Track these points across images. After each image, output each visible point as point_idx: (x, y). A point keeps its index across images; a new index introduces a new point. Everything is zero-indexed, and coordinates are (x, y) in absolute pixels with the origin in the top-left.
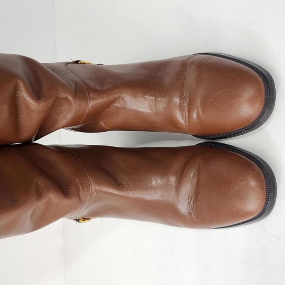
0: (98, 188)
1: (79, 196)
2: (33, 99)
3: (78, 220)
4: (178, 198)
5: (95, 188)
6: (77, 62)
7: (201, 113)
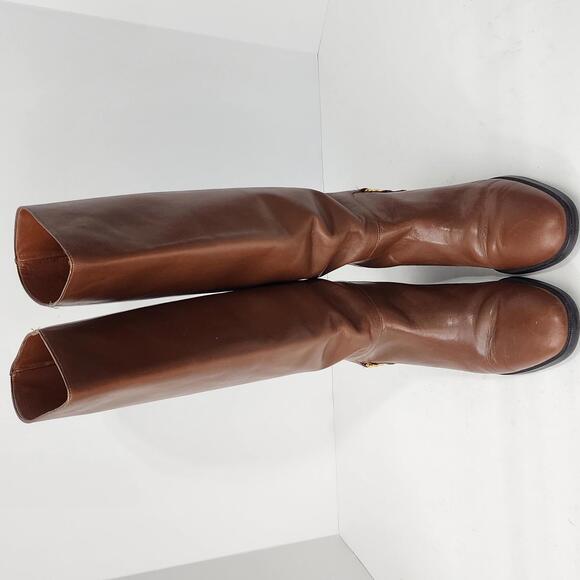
0: (389, 325)
1: (370, 333)
2: (327, 234)
3: (364, 364)
4: (476, 338)
5: (386, 325)
6: (363, 190)
7: (500, 245)
